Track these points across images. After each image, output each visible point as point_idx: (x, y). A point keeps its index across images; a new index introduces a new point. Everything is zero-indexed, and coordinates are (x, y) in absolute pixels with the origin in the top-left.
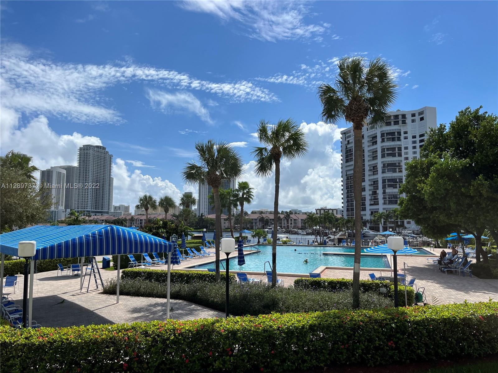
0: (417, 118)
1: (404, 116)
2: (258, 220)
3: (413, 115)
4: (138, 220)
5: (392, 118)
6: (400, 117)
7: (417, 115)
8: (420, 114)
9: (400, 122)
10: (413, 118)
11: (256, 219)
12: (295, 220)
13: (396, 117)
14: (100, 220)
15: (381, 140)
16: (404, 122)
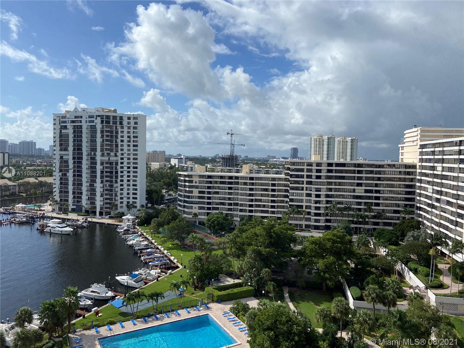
0: (132, 121)
1: (121, 118)
3: (129, 118)
5: (111, 118)
6: (118, 118)
7: (132, 119)
8: (134, 118)
9: (118, 123)
10: (129, 121)
13: (115, 117)
15: (100, 136)
16: (121, 123)
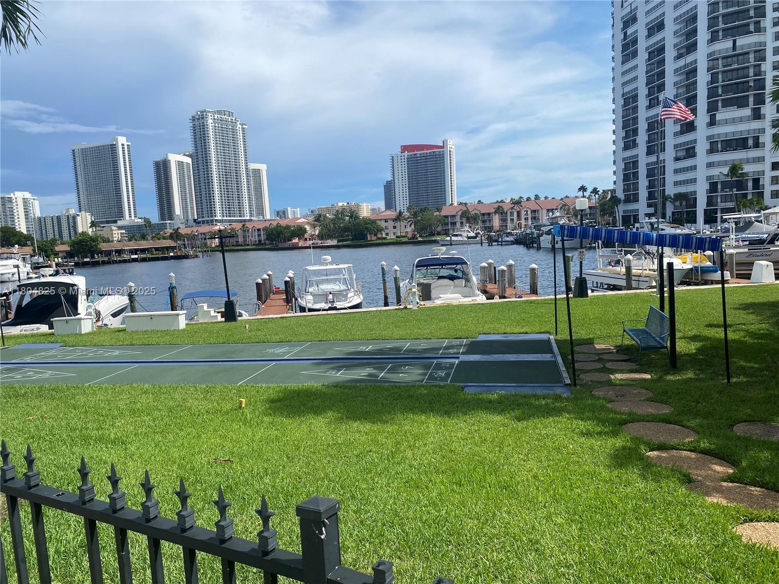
2: (458, 219)
4: (255, 230)
11: (453, 216)
12: (534, 211)
14: (201, 234)
